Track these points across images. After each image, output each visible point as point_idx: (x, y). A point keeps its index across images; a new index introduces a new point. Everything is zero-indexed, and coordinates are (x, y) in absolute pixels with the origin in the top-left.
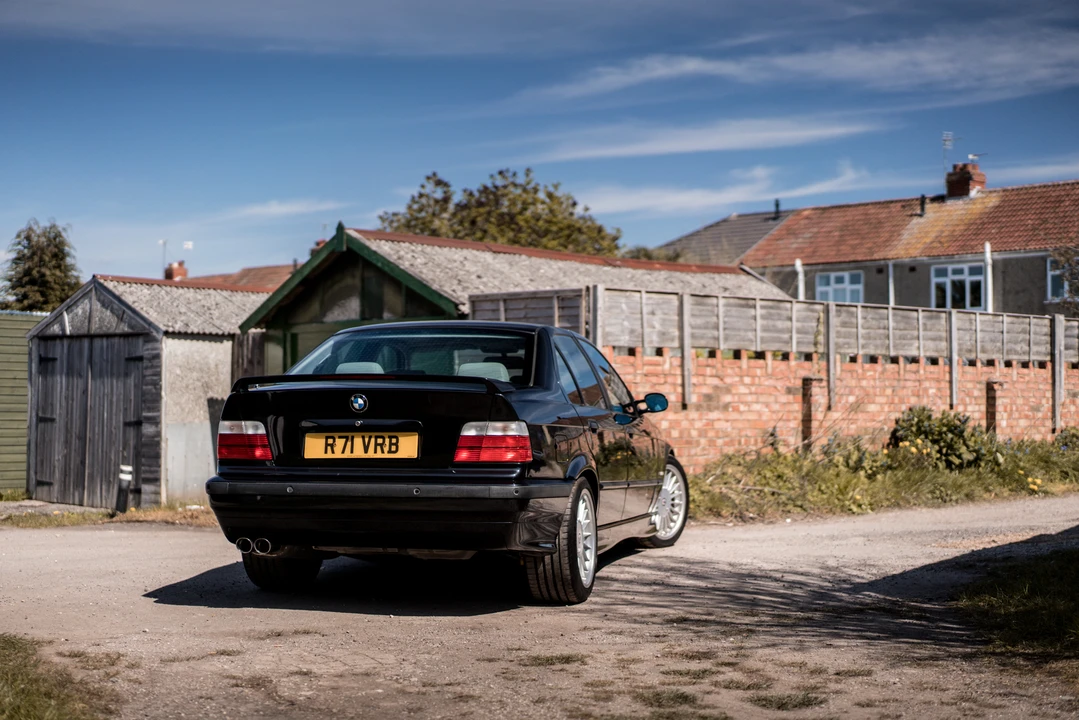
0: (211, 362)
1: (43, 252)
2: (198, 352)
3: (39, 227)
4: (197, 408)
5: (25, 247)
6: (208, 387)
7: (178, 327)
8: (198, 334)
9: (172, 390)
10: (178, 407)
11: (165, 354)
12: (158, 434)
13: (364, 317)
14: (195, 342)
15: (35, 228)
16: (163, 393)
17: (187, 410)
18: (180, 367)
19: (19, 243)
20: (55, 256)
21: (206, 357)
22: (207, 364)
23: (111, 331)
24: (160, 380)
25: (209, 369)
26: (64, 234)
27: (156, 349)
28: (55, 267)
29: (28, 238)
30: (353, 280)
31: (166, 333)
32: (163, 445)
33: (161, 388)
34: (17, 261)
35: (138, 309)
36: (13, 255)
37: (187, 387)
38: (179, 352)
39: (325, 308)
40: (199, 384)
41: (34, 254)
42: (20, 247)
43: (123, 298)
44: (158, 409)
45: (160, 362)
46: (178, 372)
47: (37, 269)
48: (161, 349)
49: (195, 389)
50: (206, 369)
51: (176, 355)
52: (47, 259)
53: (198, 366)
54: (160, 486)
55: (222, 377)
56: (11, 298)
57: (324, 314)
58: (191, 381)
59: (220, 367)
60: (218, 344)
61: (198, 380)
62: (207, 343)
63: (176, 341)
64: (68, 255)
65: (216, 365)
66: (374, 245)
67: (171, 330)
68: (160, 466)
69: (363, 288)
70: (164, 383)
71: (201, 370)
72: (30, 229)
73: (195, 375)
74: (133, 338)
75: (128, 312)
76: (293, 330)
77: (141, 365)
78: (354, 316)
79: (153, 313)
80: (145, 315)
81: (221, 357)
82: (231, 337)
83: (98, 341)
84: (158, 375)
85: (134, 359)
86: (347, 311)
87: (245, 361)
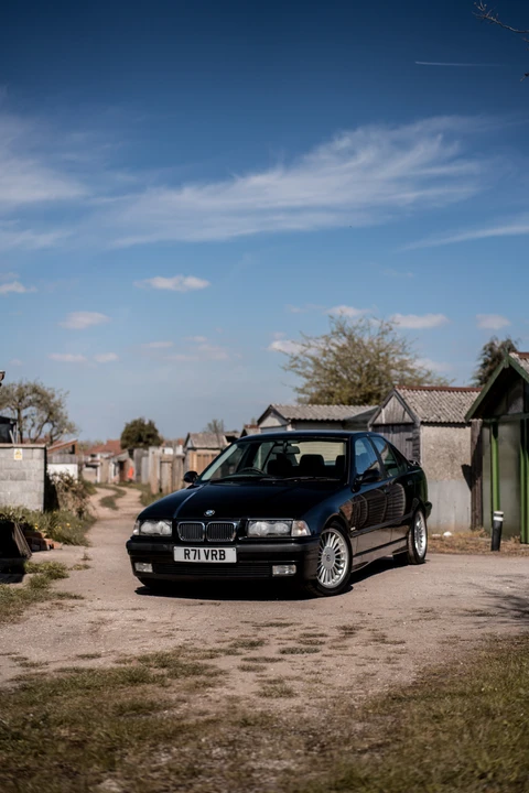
0: (456, 441)
2: (446, 434)
4: (446, 471)
5: (490, 356)
6: (453, 458)
7: (433, 419)
8: (445, 423)
9: (428, 459)
10: (432, 471)
11: (422, 436)
13: (525, 411)
14: (445, 429)
15: (496, 343)
16: (421, 461)
17: (439, 472)
18: (434, 444)
19: (486, 354)
21: (452, 438)
22: (453, 442)
23: (400, 421)
24: (419, 453)
25: (454, 445)
27: (416, 433)
29: (491, 350)
30: (519, 387)
31: (422, 423)
33: (419, 459)
34: (484, 365)
35: (411, 408)
36: (482, 362)
37: (439, 457)
38: (433, 435)
39: (508, 406)
40: (448, 455)
41: (493, 360)
42: (487, 357)
43: (405, 401)
45: (419, 441)
46: (432, 447)
48: (419, 434)
49: (444, 459)
50: (452, 445)
51: (430, 437)
53: (446, 443)
55: (464, 451)
57: (508, 410)
58: (442, 454)
59: (463, 444)
60: (462, 429)
61: (447, 453)
62: (453, 428)
63: (431, 428)
65: (460, 443)
66: (522, 363)
67: (425, 421)
69: (525, 393)
70: (421, 455)
71: (449, 446)
72: (493, 344)
73: (444, 449)
74: (410, 426)
75: (407, 409)
76: (493, 420)
77: (411, 443)
78: (521, 410)
79: (420, 410)
80: (413, 410)
81: (463, 437)
82: (469, 424)
83: (395, 428)
84: (418, 449)
85: (408, 440)
86: (518, 407)
87: (476, 440)
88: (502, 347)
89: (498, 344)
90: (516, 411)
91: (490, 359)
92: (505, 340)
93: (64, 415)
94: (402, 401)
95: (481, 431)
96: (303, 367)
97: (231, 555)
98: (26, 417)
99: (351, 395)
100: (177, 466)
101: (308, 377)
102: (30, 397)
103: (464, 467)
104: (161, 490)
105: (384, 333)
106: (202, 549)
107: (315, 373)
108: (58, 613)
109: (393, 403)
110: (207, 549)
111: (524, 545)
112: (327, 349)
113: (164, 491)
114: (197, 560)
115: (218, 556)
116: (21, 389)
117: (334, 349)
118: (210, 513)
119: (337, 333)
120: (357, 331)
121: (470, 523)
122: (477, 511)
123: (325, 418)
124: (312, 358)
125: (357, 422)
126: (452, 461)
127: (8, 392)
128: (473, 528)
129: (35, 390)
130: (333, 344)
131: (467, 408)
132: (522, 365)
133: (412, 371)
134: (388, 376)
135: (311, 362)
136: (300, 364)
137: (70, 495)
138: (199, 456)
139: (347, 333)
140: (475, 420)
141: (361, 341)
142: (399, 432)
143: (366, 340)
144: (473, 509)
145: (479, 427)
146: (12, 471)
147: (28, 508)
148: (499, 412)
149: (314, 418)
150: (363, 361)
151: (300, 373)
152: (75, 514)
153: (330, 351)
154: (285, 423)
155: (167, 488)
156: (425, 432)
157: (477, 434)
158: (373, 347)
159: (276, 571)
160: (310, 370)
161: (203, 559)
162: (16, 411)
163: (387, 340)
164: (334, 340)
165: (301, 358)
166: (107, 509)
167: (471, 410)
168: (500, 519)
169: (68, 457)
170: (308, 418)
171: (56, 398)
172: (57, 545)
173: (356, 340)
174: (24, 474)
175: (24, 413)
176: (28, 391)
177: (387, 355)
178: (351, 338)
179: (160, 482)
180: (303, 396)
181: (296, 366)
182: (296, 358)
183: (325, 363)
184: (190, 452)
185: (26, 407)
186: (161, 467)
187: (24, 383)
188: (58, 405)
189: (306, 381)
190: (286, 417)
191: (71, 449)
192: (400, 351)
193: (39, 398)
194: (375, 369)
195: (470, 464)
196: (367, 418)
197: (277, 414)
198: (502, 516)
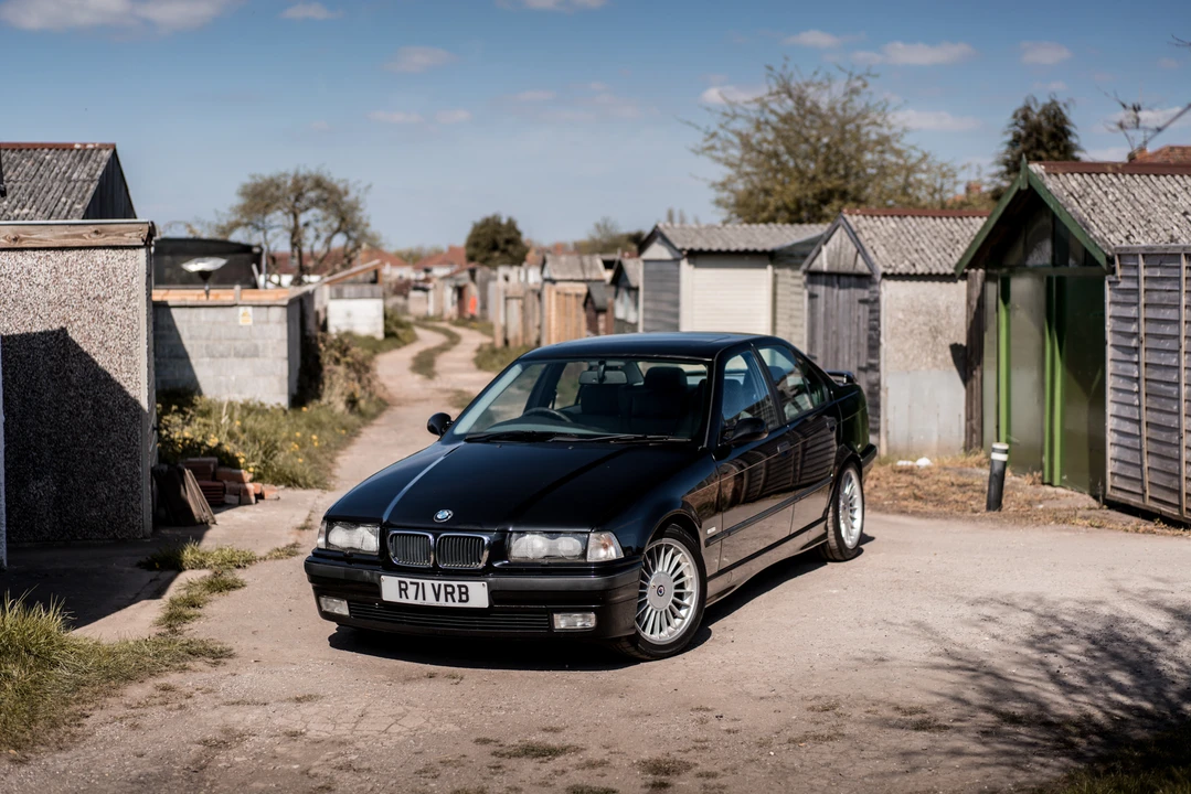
0: (940, 303)
1: (1040, 134)
2: (925, 294)
3: (1036, 105)
4: (924, 354)
5: (1022, 128)
6: (937, 332)
7: (902, 268)
8: (923, 275)
9: (894, 335)
10: (900, 354)
11: (883, 297)
12: (878, 384)
13: (1054, 264)
14: (921, 283)
15: (1033, 107)
16: (882, 340)
17: (911, 357)
18: (903, 310)
19: (1016, 124)
20: (1053, 136)
21: (935, 299)
22: (936, 306)
23: (850, 270)
24: (879, 325)
25: (938, 311)
26: (1065, 111)
27: (875, 292)
28: (1053, 148)
29: (1025, 118)
30: (1046, 221)
31: (885, 275)
32: (882, 394)
33: (879, 335)
34: (1014, 143)
35: (867, 248)
36: (1010, 137)
37: (912, 331)
38: (901, 295)
39: (1027, 253)
40: (927, 328)
41: (1029, 135)
42: (1018, 129)
43: (859, 235)
44: (879, 358)
45: (879, 306)
46: (901, 316)
47: (1034, 151)
48: (879, 293)
49: (921, 334)
50: (934, 312)
51: (897, 299)
52: (1045, 139)
53: (924, 308)
54: (879, 437)
55: (954, 321)
56: (1005, 184)
57: (1026, 259)
58: (916, 326)
59: (953, 309)
60: (952, 285)
61: (925, 324)
62: (937, 284)
63: (899, 284)
64: (1069, 133)
65: (948, 308)
66: (1050, 182)
67: (890, 271)
68: (879, 417)
69: (1054, 229)
70: (882, 329)
71: (929, 313)
72: (1028, 108)
73: (921, 319)
74: (863, 279)
75: (861, 250)
76: (1004, 270)
77: (867, 308)
78: (1048, 261)
79: (882, 252)
80: (871, 254)
81: (953, 300)
82: (964, 276)
83: (843, 280)
84: (878, 320)
85: (863, 301)
86: (1042, 255)
87: (974, 303)
88: (1044, 112)
89: (1037, 110)
90: (1039, 262)
91: (1023, 133)
92: (1048, 101)
93: (364, 221)
94: (854, 235)
95: (983, 290)
96: (724, 149)
97: (478, 595)
98: (306, 225)
99: (798, 195)
100: (529, 305)
101: (731, 165)
102: (312, 195)
103: (955, 348)
104: (506, 342)
105: (855, 91)
106: (428, 583)
107: (742, 160)
108: (156, 714)
109: (840, 237)
110: (436, 583)
111: (1049, 489)
112: (762, 119)
113: (512, 344)
114: (420, 601)
115: (456, 595)
116: (296, 181)
117: (773, 119)
118: (443, 515)
119: (778, 93)
120: (811, 90)
121: (963, 439)
122: (974, 422)
123: (742, 246)
124: (739, 134)
125: (792, 256)
126: (935, 338)
127: (278, 187)
128: (968, 448)
129: (319, 183)
130: (773, 112)
131: (962, 248)
132: (1050, 186)
133: (898, 153)
134: (858, 161)
135: (736, 140)
136: (718, 145)
137: (341, 369)
138: (558, 293)
139: (795, 93)
140: (973, 271)
141: (816, 105)
142: (849, 286)
143: (824, 105)
144: (969, 418)
145: (979, 281)
146: (238, 343)
147: (264, 400)
148: (1013, 260)
149: (724, 248)
150: (819, 139)
151: (718, 160)
152: (340, 407)
153: (767, 122)
154: (678, 255)
155: (516, 339)
156: (890, 292)
157: (976, 294)
158: (835, 115)
159: (561, 622)
160: (735, 153)
161: (430, 600)
162: (291, 216)
163: (858, 103)
164: (774, 106)
165: (721, 133)
166: (418, 377)
167: (968, 251)
168: (1004, 457)
169: (367, 288)
170: (715, 248)
171: (350, 198)
172: (271, 491)
173: (808, 104)
174: (256, 347)
175: (303, 219)
176: (309, 184)
177: (858, 127)
178: (800, 101)
179: (505, 329)
180: (725, 195)
181: (712, 148)
182: (714, 135)
183: (759, 143)
184: (548, 285)
185: (307, 209)
186: (506, 305)
187: (302, 172)
188: (354, 208)
189: (726, 172)
190: (679, 246)
191: (372, 275)
192: (879, 120)
193: (326, 195)
194: (837, 153)
195: (964, 343)
196: (806, 249)
197: (666, 241)
198: (1006, 452)
